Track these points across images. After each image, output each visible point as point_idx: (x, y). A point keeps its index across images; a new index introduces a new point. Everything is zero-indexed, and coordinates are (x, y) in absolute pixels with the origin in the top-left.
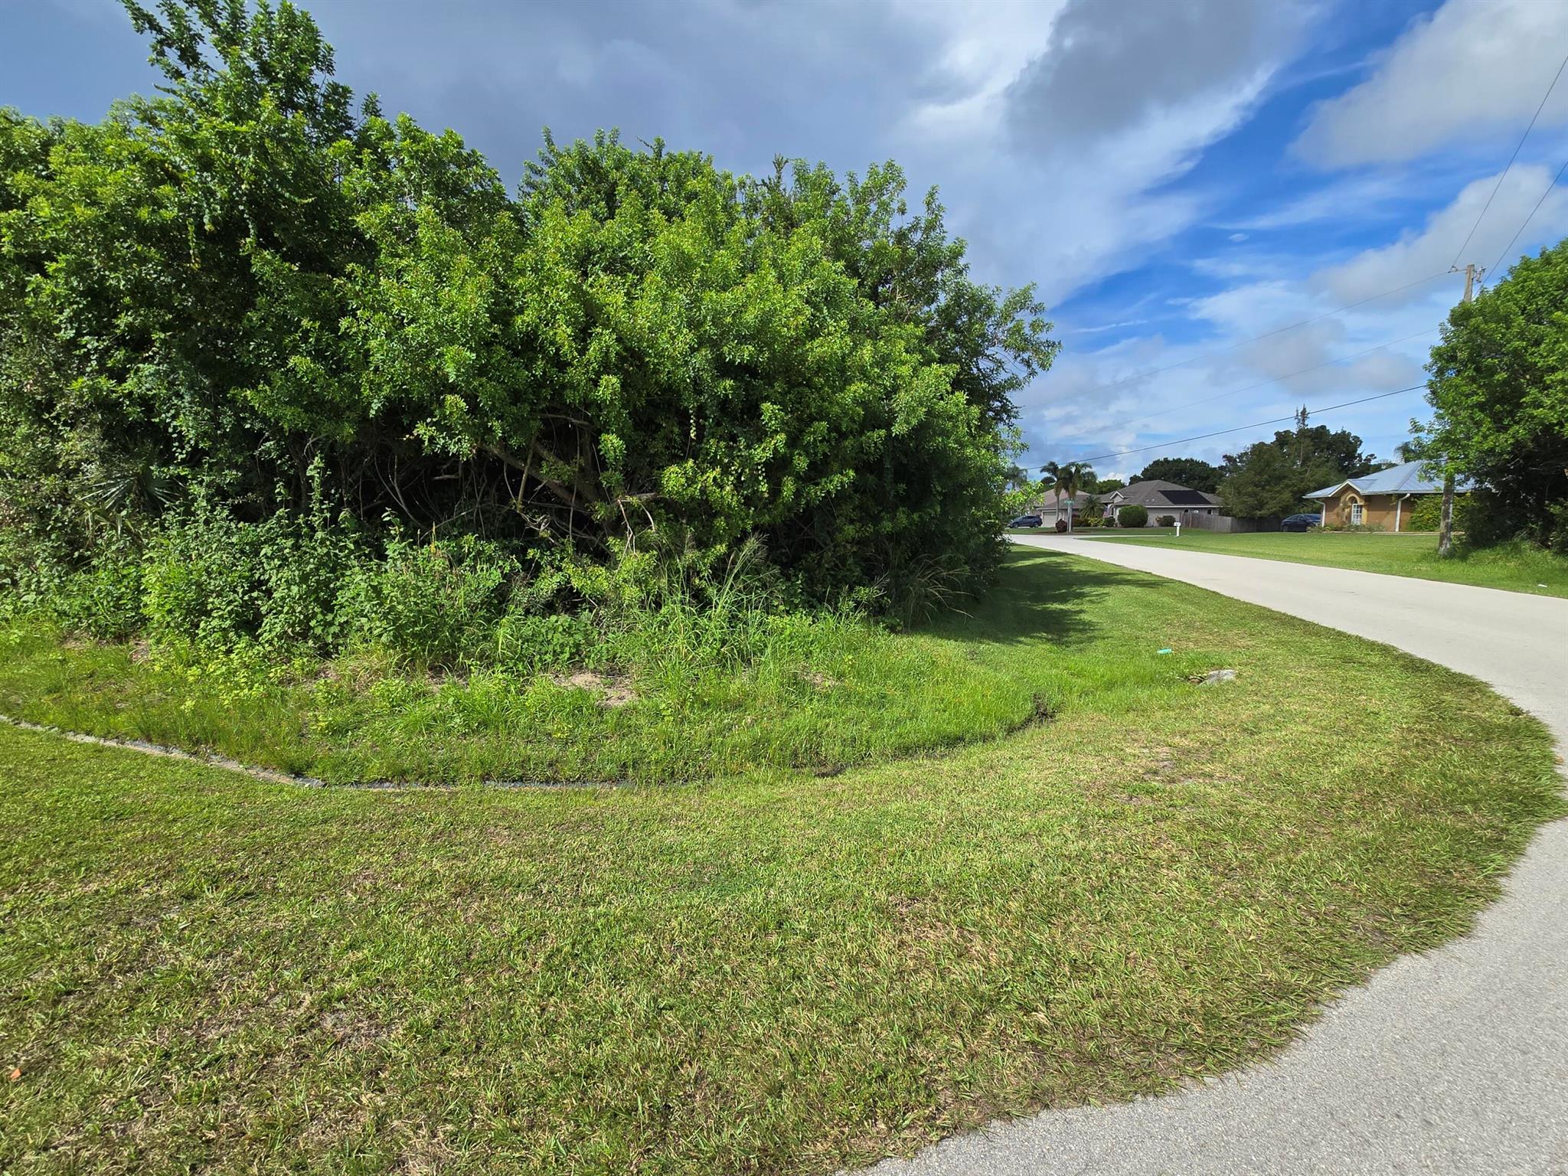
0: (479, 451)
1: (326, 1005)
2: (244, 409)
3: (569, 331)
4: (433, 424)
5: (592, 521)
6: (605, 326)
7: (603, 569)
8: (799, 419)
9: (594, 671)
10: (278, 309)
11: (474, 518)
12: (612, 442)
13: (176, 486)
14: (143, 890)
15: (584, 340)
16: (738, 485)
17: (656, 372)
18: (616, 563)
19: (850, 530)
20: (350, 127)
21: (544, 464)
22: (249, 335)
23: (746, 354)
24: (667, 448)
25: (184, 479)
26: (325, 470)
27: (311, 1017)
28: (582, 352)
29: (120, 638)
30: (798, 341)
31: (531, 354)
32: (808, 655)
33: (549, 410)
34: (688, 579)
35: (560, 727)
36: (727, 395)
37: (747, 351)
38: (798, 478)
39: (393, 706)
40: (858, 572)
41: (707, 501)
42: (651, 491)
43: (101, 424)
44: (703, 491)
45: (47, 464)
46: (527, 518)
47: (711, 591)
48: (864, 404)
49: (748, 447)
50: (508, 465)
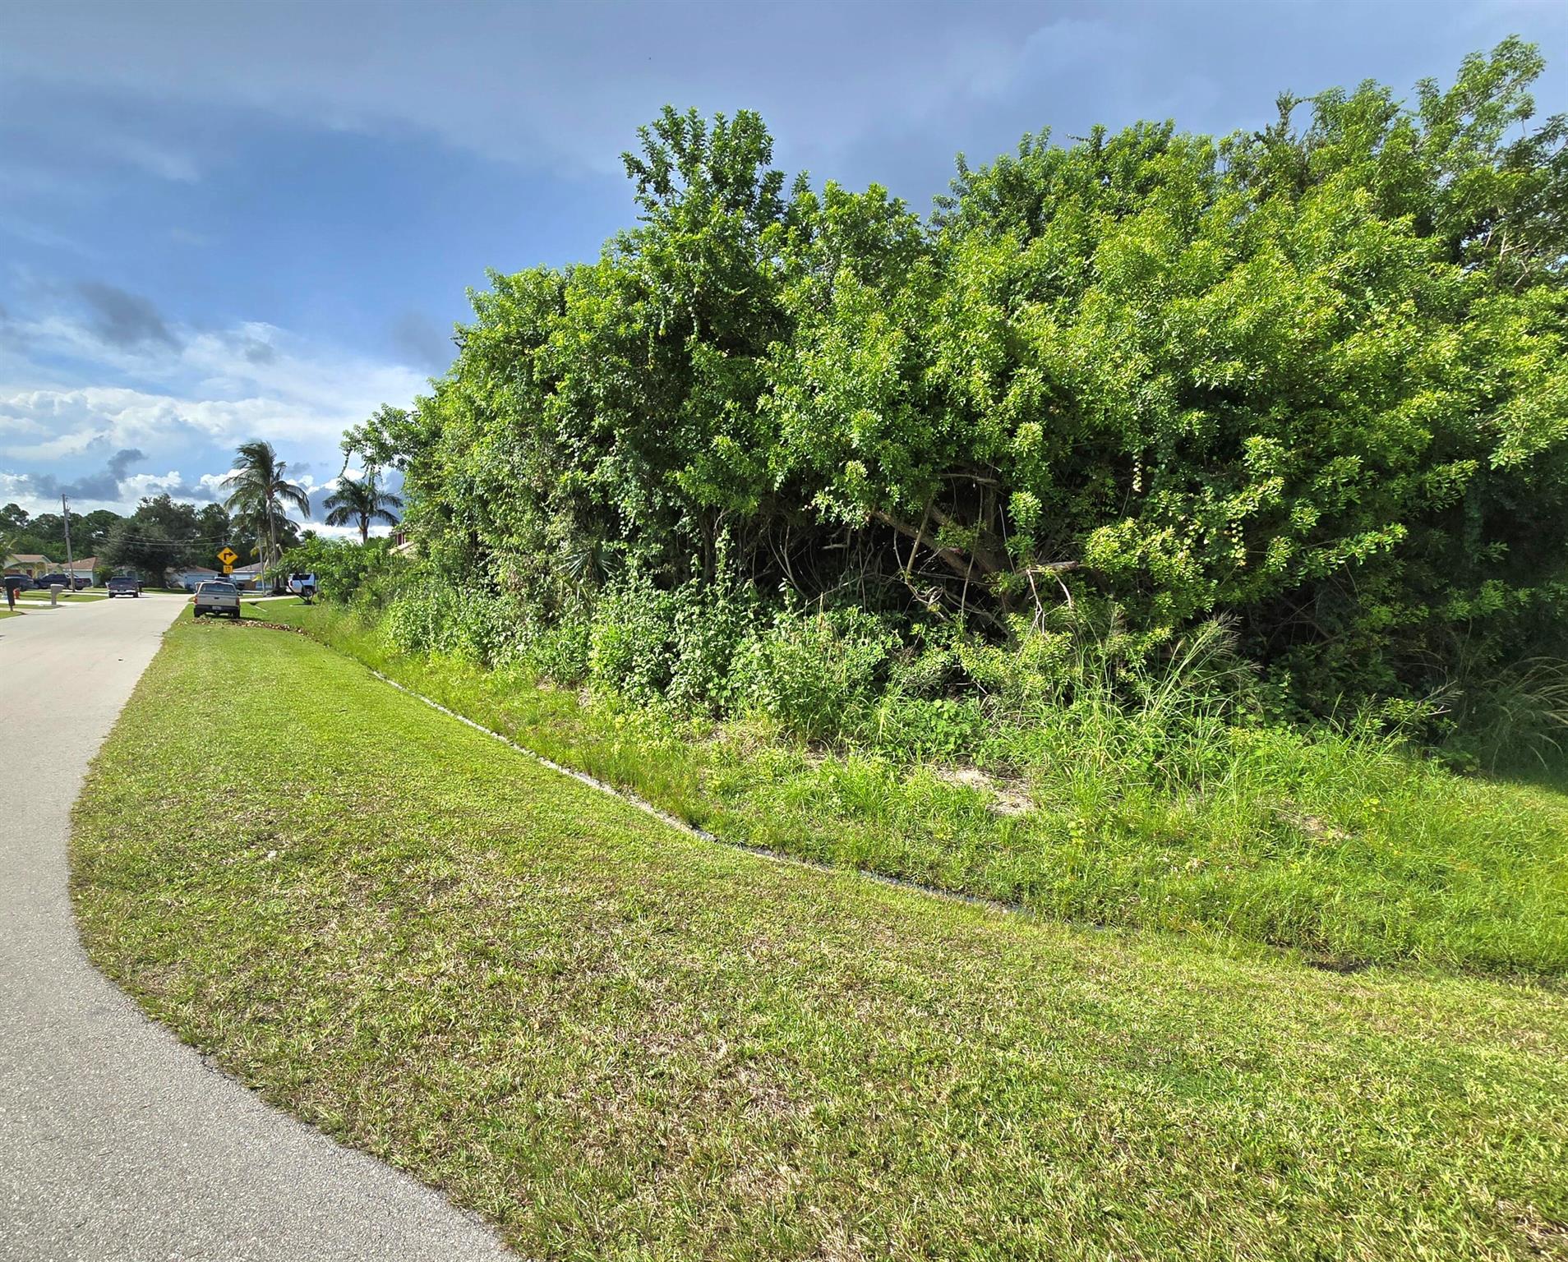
0: (872, 518)
1: (740, 1057)
2: (670, 489)
3: (986, 376)
4: (830, 492)
5: (989, 595)
6: (1031, 365)
7: (1000, 651)
8: (1307, 456)
9: (982, 769)
10: (707, 396)
11: (857, 589)
12: (1025, 502)
13: (617, 559)
14: (597, 902)
15: (1002, 385)
16: (1198, 548)
17: (1089, 411)
18: (1016, 646)
19: (1383, 614)
20: (780, 210)
21: (941, 530)
22: (682, 421)
23: (1230, 371)
24: (1094, 504)
25: (623, 553)
26: (729, 542)
27: (729, 1066)
28: (998, 399)
29: (572, 685)
30: (1312, 345)
31: (938, 409)
32: (1293, 789)
33: (951, 469)
34: (1112, 669)
35: (944, 827)
36: (1191, 432)
37: (1231, 369)
38: (1297, 537)
39: (776, 776)
40: (1390, 675)
41: (1147, 571)
42: (1069, 559)
43: (574, 508)
44: (1143, 559)
45: (539, 542)
46: (915, 590)
47: (1144, 688)
48: (1434, 425)
49: (1217, 498)
50: (900, 533)
